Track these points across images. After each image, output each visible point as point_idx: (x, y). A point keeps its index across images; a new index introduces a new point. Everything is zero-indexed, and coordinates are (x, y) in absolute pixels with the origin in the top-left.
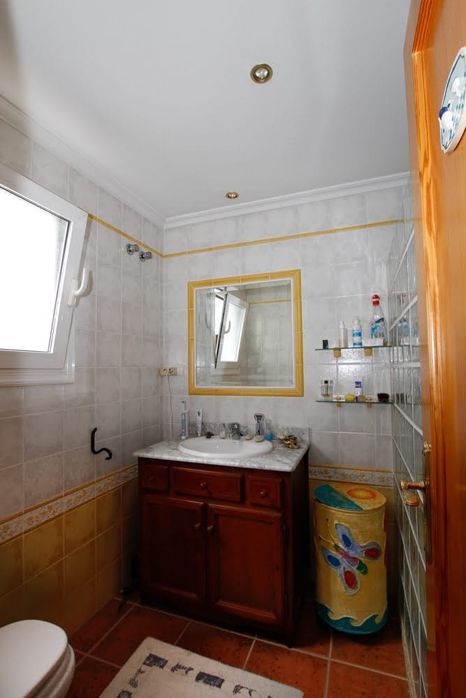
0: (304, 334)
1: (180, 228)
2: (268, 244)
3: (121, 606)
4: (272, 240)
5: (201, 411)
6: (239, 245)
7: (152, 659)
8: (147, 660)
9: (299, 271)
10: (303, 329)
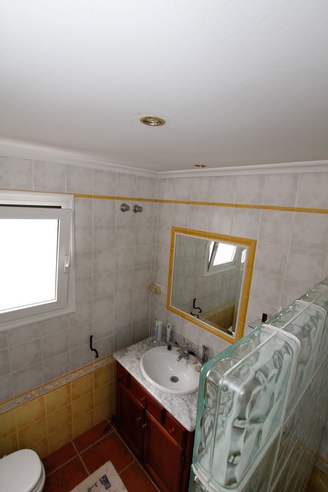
0: (250, 299)
1: (170, 179)
2: (233, 209)
3: (107, 430)
4: (236, 206)
5: (170, 325)
6: (209, 204)
7: (104, 479)
8: (102, 478)
9: (255, 242)
10: (250, 294)
